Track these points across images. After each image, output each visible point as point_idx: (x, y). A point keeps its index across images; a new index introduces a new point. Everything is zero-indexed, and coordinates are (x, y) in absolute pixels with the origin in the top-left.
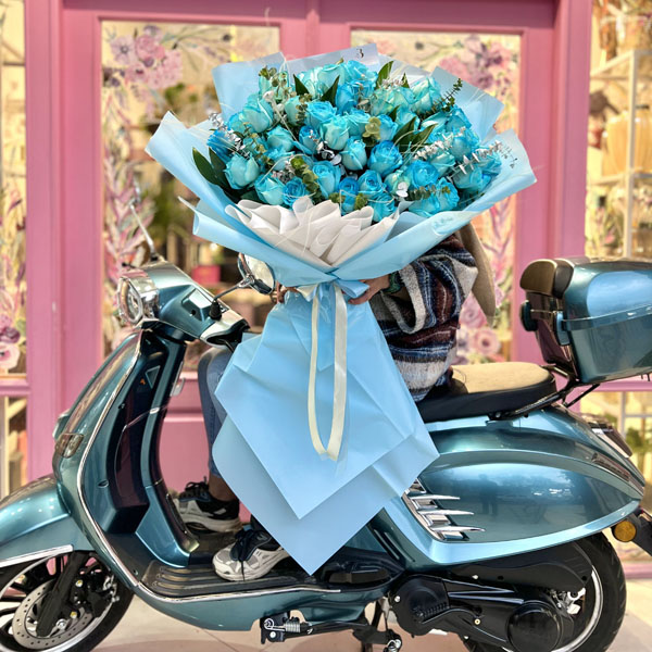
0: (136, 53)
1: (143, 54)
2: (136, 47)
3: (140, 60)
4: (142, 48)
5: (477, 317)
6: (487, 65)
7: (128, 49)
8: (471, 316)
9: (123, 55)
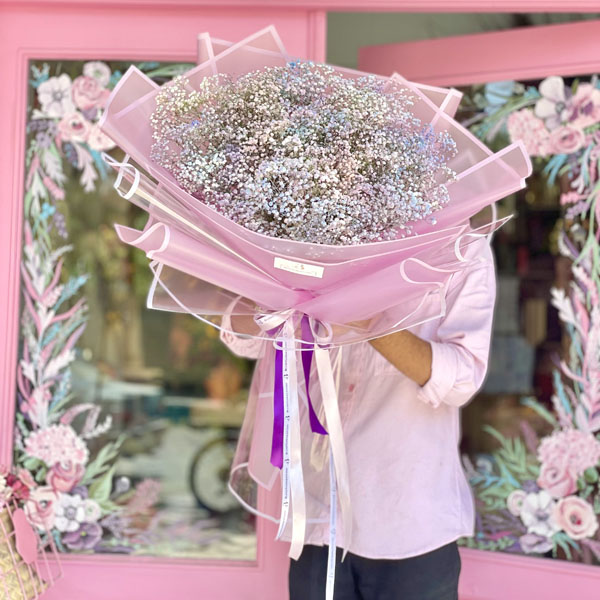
0: (74, 101)
1: (83, 102)
2: (73, 92)
3: (78, 110)
4: (81, 94)
5: (563, 479)
6: (573, 118)
7: (62, 97)
8: (554, 476)
9: (56, 104)
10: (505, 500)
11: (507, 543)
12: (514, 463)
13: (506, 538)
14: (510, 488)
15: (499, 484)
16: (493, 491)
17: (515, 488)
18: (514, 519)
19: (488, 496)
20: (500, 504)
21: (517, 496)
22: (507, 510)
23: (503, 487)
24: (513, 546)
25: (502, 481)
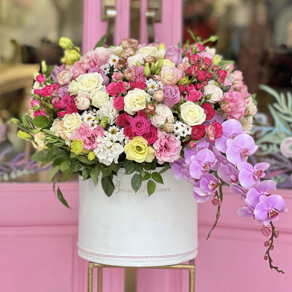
10: (279, 146)
11: (279, 180)
12: (287, 115)
13: (278, 177)
14: (282, 136)
15: (273, 133)
16: (268, 138)
17: (287, 135)
18: (286, 160)
19: (263, 143)
20: (273, 149)
21: (289, 142)
22: (280, 153)
23: (276, 135)
24: (284, 182)
25: (276, 130)
